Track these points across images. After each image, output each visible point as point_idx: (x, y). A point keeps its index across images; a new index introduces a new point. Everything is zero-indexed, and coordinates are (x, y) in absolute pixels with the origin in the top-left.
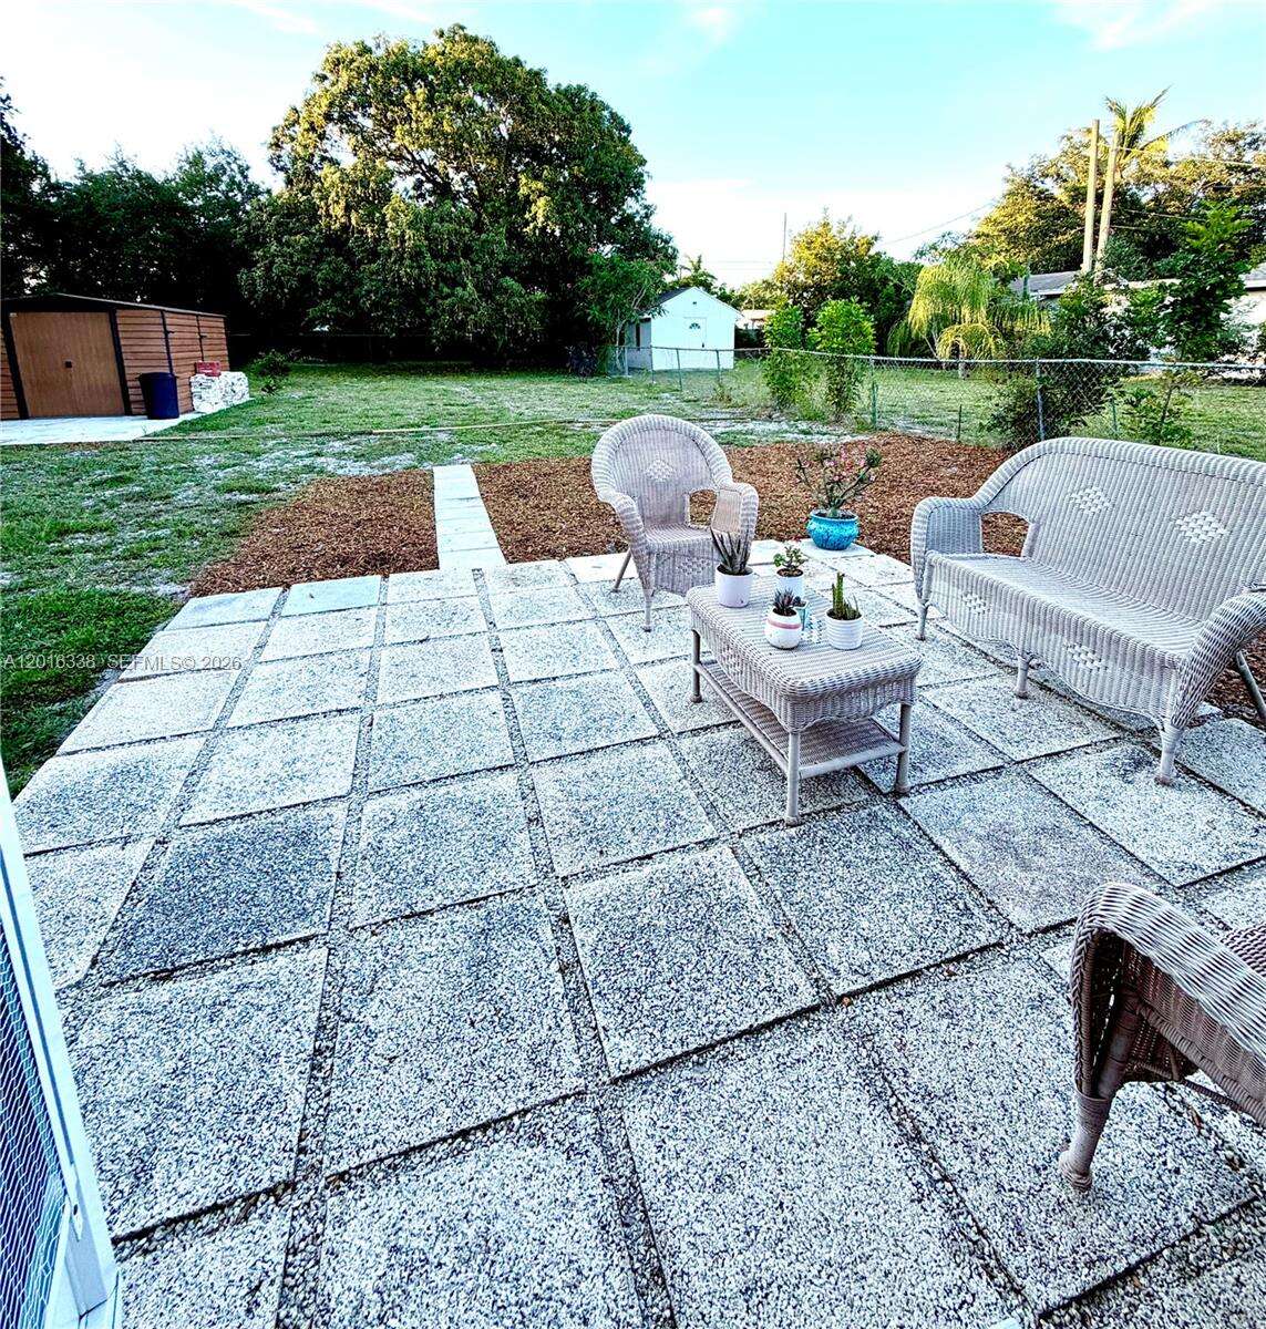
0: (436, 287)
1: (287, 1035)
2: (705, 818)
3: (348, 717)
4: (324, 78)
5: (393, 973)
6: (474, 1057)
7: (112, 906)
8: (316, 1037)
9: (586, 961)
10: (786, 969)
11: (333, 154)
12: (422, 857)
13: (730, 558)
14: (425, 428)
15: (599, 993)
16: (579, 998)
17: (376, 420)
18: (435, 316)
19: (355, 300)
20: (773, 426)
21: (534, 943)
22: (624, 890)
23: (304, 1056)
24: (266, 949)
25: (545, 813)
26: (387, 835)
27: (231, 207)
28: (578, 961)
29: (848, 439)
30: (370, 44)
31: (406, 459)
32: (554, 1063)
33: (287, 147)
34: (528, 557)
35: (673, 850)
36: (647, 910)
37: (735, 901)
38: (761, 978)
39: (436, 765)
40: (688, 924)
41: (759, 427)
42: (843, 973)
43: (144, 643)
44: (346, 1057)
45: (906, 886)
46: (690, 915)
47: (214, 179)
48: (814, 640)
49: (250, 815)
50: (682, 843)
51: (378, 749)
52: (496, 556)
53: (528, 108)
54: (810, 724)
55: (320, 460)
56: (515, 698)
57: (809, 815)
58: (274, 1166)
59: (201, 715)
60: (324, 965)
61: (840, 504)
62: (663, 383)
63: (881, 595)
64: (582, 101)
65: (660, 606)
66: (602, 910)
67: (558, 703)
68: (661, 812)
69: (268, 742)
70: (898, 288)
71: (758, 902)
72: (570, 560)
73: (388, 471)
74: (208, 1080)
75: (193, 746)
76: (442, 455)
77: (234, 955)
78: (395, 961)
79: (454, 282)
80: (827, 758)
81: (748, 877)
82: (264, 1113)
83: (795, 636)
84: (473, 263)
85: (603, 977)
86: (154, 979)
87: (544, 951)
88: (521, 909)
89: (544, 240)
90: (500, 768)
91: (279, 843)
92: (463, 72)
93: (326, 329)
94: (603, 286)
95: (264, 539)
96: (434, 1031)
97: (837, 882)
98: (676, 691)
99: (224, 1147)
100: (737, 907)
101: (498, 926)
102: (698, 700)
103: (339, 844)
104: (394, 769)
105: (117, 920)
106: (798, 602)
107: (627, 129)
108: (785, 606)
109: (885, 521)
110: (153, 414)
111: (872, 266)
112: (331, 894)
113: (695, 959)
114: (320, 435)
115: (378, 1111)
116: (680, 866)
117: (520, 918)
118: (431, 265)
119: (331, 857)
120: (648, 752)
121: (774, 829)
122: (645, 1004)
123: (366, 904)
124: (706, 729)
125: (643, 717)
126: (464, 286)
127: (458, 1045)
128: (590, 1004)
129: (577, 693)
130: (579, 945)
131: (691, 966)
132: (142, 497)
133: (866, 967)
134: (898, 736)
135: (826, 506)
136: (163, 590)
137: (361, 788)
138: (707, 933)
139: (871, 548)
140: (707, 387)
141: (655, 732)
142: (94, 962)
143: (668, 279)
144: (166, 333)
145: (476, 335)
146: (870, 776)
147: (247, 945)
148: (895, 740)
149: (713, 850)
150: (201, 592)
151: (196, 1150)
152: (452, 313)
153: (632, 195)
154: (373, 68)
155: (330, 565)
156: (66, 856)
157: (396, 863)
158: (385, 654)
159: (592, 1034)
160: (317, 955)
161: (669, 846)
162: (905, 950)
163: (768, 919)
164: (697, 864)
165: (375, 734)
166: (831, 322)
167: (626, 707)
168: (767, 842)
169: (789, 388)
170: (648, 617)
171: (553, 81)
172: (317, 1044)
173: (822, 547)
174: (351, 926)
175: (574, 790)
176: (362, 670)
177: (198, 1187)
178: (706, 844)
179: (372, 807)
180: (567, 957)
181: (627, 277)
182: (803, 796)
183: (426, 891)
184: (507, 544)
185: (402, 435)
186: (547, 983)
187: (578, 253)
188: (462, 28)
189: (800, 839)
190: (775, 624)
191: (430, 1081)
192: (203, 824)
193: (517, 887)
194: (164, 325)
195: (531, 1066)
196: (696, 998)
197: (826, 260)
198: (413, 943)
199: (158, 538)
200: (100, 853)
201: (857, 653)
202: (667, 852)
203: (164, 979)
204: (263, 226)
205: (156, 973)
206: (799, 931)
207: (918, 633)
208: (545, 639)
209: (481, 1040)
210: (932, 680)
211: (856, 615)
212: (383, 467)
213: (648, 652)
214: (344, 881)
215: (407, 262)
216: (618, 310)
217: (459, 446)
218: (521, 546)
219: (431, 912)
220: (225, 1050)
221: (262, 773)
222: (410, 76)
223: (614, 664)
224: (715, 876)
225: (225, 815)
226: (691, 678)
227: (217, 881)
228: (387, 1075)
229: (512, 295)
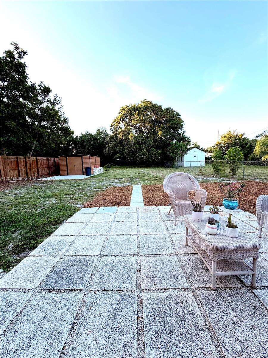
0: (138, 150)
1: (69, 316)
2: (185, 281)
3: (103, 236)
4: (120, 113)
5: (96, 306)
6: (109, 339)
7: (48, 271)
8: (75, 318)
9: (145, 318)
10: (208, 343)
11: (121, 127)
12: (110, 275)
13: (196, 207)
14: (133, 178)
15: (147, 330)
16: (140, 330)
17: (124, 176)
18: (138, 156)
19: (123, 154)
20: (214, 179)
21: (132, 308)
22: (159, 298)
23: (71, 323)
24: (72, 290)
25: (142, 269)
26: (104, 267)
27: (104, 138)
28: (143, 317)
29: (236, 182)
30: (128, 105)
31: (129, 184)
32: (130, 350)
33: (113, 126)
34: (149, 205)
35: (175, 289)
36: (165, 307)
37: (192, 311)
38: (199, 343)
39: (119, 251)
40: (176, 315)
41: (210, 179)
42: (230, 353)
43: (72, 216)
44: (79, 327)
45: (256, 324)
46: (177, 312)
47: (102, 133)
48: (222, 233)
49: (78, 256)
50: (177, 287)
51: (107, 245)
52: (142, 204)
53: (158, 113)
54: (219, 259)
55: (112, 183)
56: (140, 238)
57: (219, 288)
58: (55, 355)
59: (76, 232)
60: (82, 299)
61: (232, 197)
62: (187, 169)
63: (246, 223)
64: (170, 111)
65: (180, 219)
66: (152, 303)
67: (150, 241)
68: (173, 276)
69: (87, 240)
70: (251, 146)
71: (200, 314)
72: (159, 207)
73: (125, 186)
74: (50, 322)
75: (73, 238)
76: (136, 183)
77: (65, 290)
78: (97, 302)
79: (142, 149)
80: (226, 271)
81: (197, 304)
82: (58, 337)
83: (215, 231)
84: (146, 145)
85: (148, 325)
86: (49, 291)
87: (134, 311)
88: (130, 296)
89: (161, 140)
90: (133, 255)
91: (82, 264)
92: (145, 108)
93: (118, 160)
94: (173, 149)
95: (98, 198)
96: (101, 327)
97: (229, 315)
98: (181, 242)
99: (47, 344)
100: (193, 314)
101: (124, 300)
102: (187, 245)
103: (94, 267)
104: (110, 251)
105: (48, 275)
106: (216, 221)
107: (180, 115)
108: (212, 222)
109: (247, 203)
110: (87, 175)
111: (243, 141)
112: (89, 280)
113: (177, 328)
114: (113, 179)
115: (82, 348)
116: (176, 295)
117: (130, 299)
118: (137, 146)
119: (91, 270)
120: (171, 257)
121: (207, 290)
122: (160, 340)
123: (95, 284)
124: (188, 254)
125: (171, 248)
126: (144, 150)
127: (106, 334)
128: (144, 333)
129: (155, 239)
130: (144, 312)
131: (176, 331)
132: (81, 189)
133: (239, 353)
134: (252, 268)
135: (228, 198)
136: (79, 206)
137: (101, 255)
138: (182, 320)
139: (243, 210)
140: (198, 170)
141: (174, 252)
142: (41, 284)
143: (189, 147)
144: (90, 160)
145: (146, 160)
146: (242, 279)
147: (68, 288)
148: (251, 269)
149: (187, 292)
150: (85, 207)
151: (41, 342)
152: (141, 155)
153: (180, 129)
154: (129, 110)
155: (109, 204)
156: (45, 258)
157: (104, 275)
158: (114, 224)
159: (143, 344)
160: (81, 295)
161: (174, 287)
162: (256, 351)
163: (203, 322)
164: (181, 295)
165: (108, 241)
166: (230, 153)
167: (167, 244)
168: (205, 294)
169: (219, 170)
170: (176, 222)
171: (163, 108)
172: (75, 320)
173: (227, 208)
174: (90, 289)
175: (150, 264)
176: (109, 226)
177: (38, 354)
178: (185, 289)
179: (103, 259)
180: (140, 315)
181: (179, 146)
182: (218, 281)
183: (109, 284)
184: (146, 202)
185: (129, 179)
186: (133, 322)
187: (168, 142)
188: (146, 100)
189: (216, 295)
190: (208, 227)
191: (97, 343)
192: (69, 256)
193: (131, 289)
194: (90, 159)
195: (123, 349)
196: (176, 343)
197: (230, 140)
198: (103, 298)
199: (81, 196)
200: (50, 258)
201: (236, 239)
202: (173, 289)
203: (51, 292)
204: (108, 141)
205: (50, 290)
206: (214, 330)
207: (259, 235)
208: (149, 224)
209: (112, 335)
210: (264, 251)
211: (236, 227)
212: (124, 185)
213: (175, 231)
214: (92, 277)
215: (133, 146)
216: (177, 153)
217: (139, 182)
218: (148, 202)
219: (109, 290)
220: (56, 315)
221: (83, 247)
222: (135, 110)
223: (166, 233)
224: (187, 301)
225: (74, 255)
226: (185, 239)
227: (68, 270)
228: (87, 337)
229: (154, 151)
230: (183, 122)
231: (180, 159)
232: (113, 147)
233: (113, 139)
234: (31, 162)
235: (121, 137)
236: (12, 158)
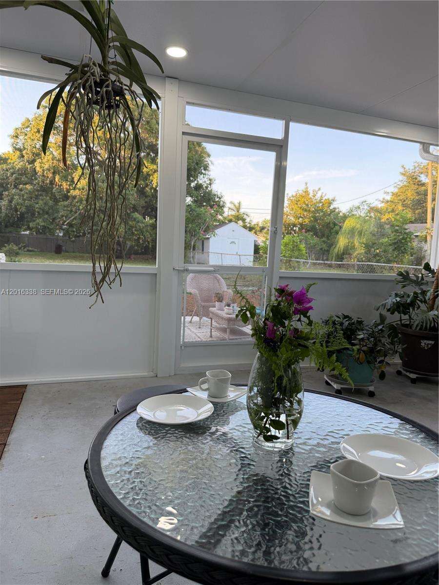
143: (220, 217)
153: (202, 173)
181: (198, 216)
197: (306, 210)
216: (193, 233)
229: (138, 222)
230: (209, 156)
231: (199, 245)
232: (24, 200)
233: (21, 174)
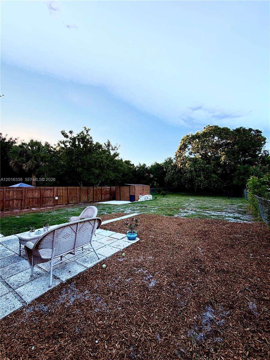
0: (195, 178)
18: (195, 183)
79: (199, 176)
89: (225, 165)
118: (194, 173)
126: (201, 178)
152: (198, 183)
194: (135, 188)
215: (189, 174)
229: (214, 178)
234: (97, 190)
235: (179, 165)
236: (85, 188)
